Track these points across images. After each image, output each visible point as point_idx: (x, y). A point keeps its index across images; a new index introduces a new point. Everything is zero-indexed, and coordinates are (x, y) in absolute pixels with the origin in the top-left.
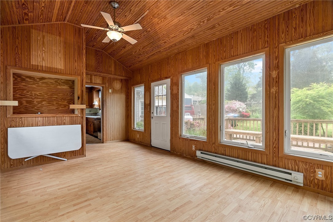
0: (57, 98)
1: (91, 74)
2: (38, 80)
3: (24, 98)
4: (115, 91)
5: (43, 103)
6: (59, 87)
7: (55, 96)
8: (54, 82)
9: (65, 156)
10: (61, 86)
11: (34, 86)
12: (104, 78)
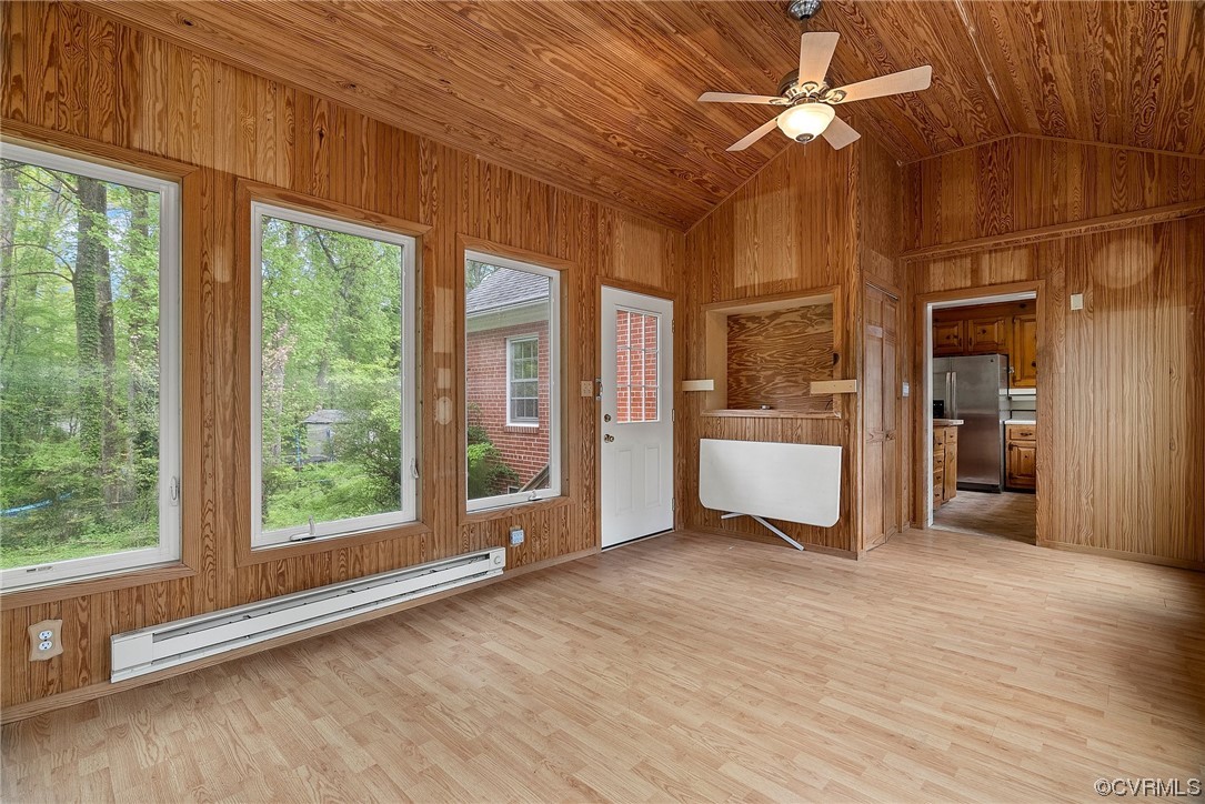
0: (805, 363)
1: (975, 250)
2: (767, 321)
3: (744, 370)
4: (1105, 299)
5: (776, 381)
6: (810, 331)
7: (802, 359)
8: (799, 319)
9: (799, 535)
10: (816, 327)
11: (761, 338)
12: (1035, 251)
